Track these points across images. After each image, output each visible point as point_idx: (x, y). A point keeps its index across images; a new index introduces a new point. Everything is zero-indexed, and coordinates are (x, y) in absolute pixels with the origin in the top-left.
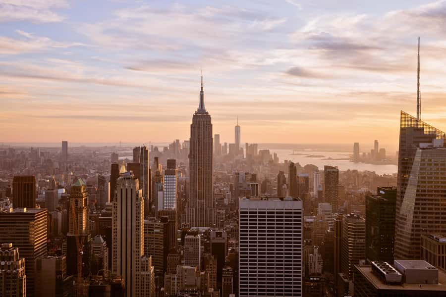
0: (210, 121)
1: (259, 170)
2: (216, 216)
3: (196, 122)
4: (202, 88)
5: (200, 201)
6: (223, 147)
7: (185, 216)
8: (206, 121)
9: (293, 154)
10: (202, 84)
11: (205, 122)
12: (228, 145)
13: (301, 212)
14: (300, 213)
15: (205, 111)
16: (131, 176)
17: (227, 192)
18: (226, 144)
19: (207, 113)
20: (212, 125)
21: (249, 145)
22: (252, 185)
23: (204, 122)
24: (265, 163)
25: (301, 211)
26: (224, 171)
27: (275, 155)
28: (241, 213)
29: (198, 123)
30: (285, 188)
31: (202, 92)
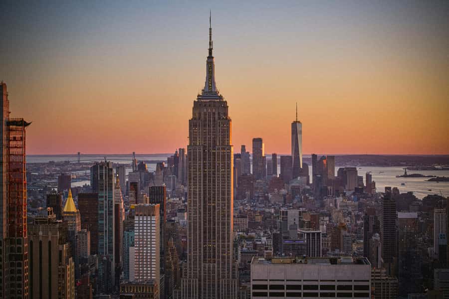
0: (226, 114)
1: (336, 205)
2: (239, 293)
3: (200, 114)
4: (210, 50)
5: (207, 265)
6: (269, 161)
7: (180, 292)
8: (219, 113)
9: (406, 176)
10: (210, 44)
11: (217, 116)
12: (278, 157)
13: (368, 286)
14: (367, 288)
15: (216, 93)
16: (50, 216)
17: (266, 249)
18: (274, 156)
19: (221, 97)
20: (230, 120)
21: (318, 159)
22: (308, 234)
23: (214, 114)
24: (348, 194)
25: (369, 284)
26: (270, 207)
27: (369, 176)
28: (255, 287)
29: (202, 116)
30: (376, 240)
31: (210, 57)
